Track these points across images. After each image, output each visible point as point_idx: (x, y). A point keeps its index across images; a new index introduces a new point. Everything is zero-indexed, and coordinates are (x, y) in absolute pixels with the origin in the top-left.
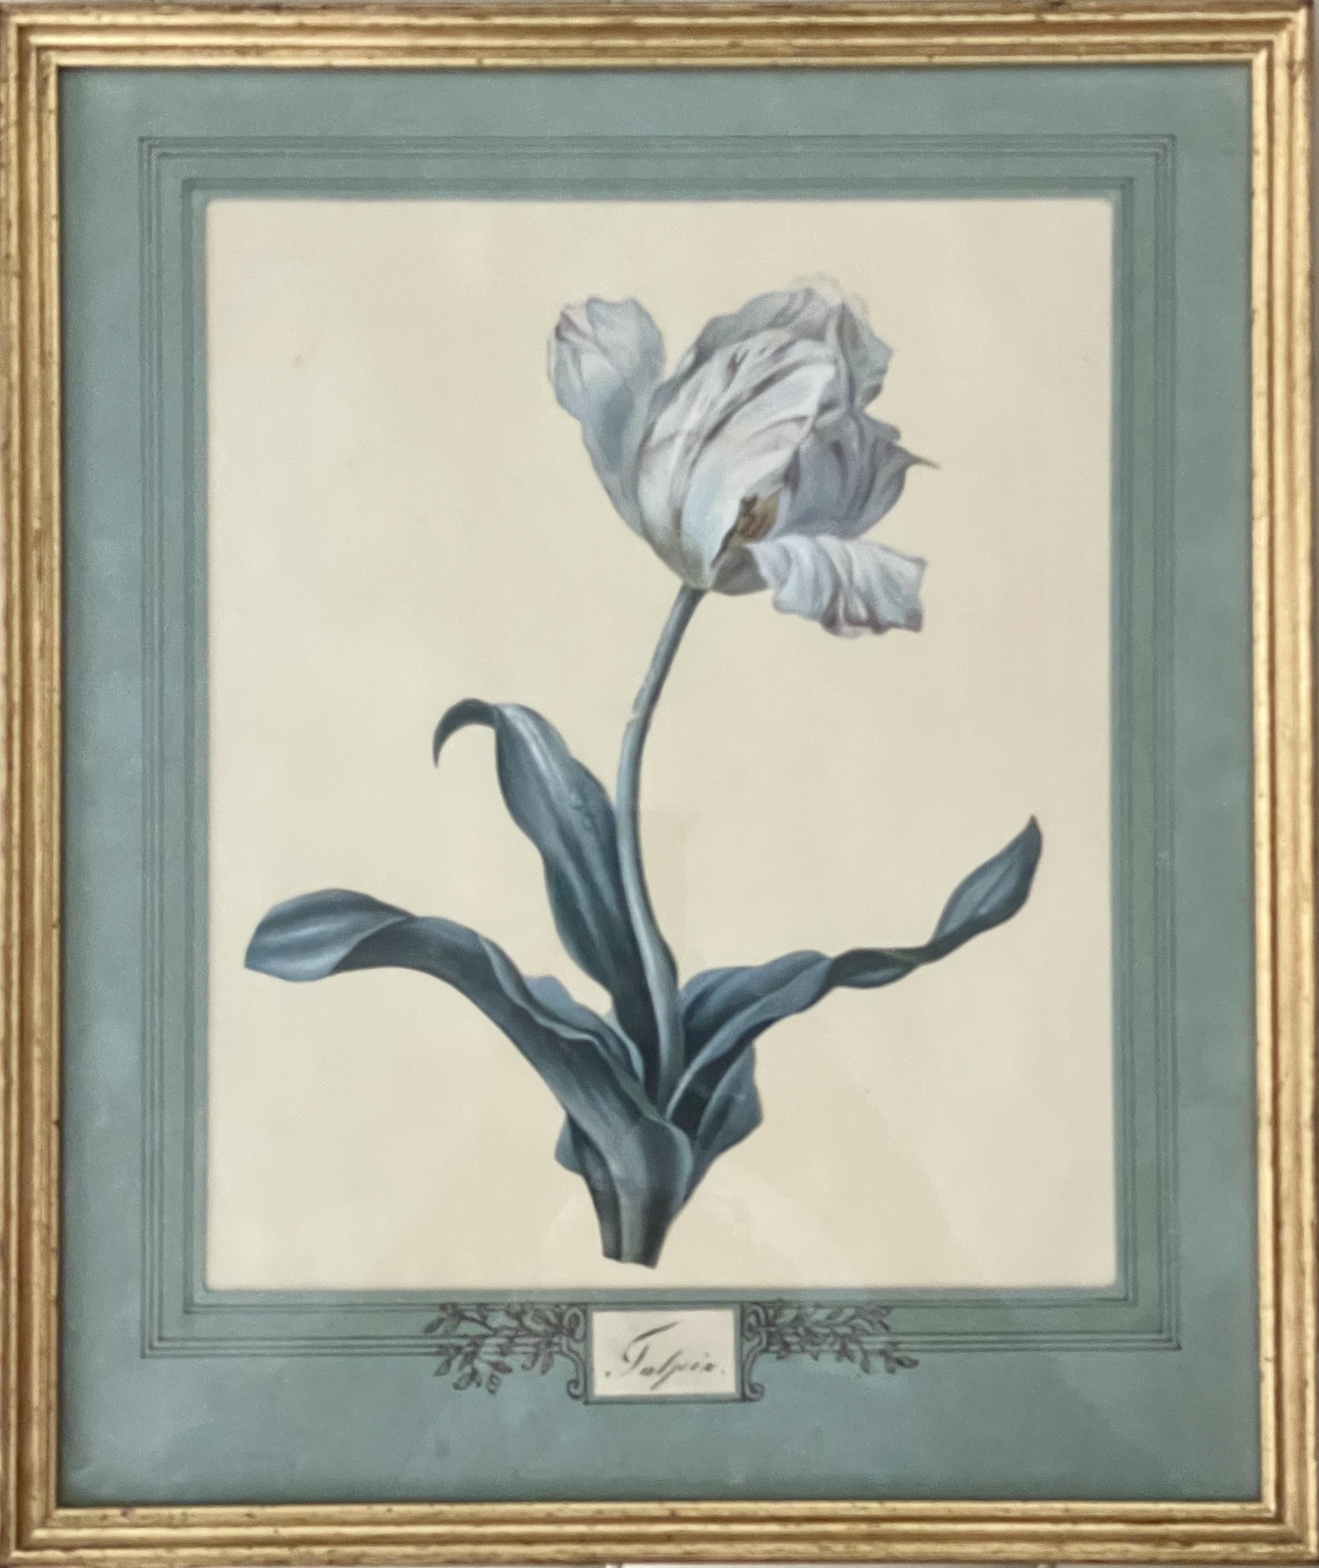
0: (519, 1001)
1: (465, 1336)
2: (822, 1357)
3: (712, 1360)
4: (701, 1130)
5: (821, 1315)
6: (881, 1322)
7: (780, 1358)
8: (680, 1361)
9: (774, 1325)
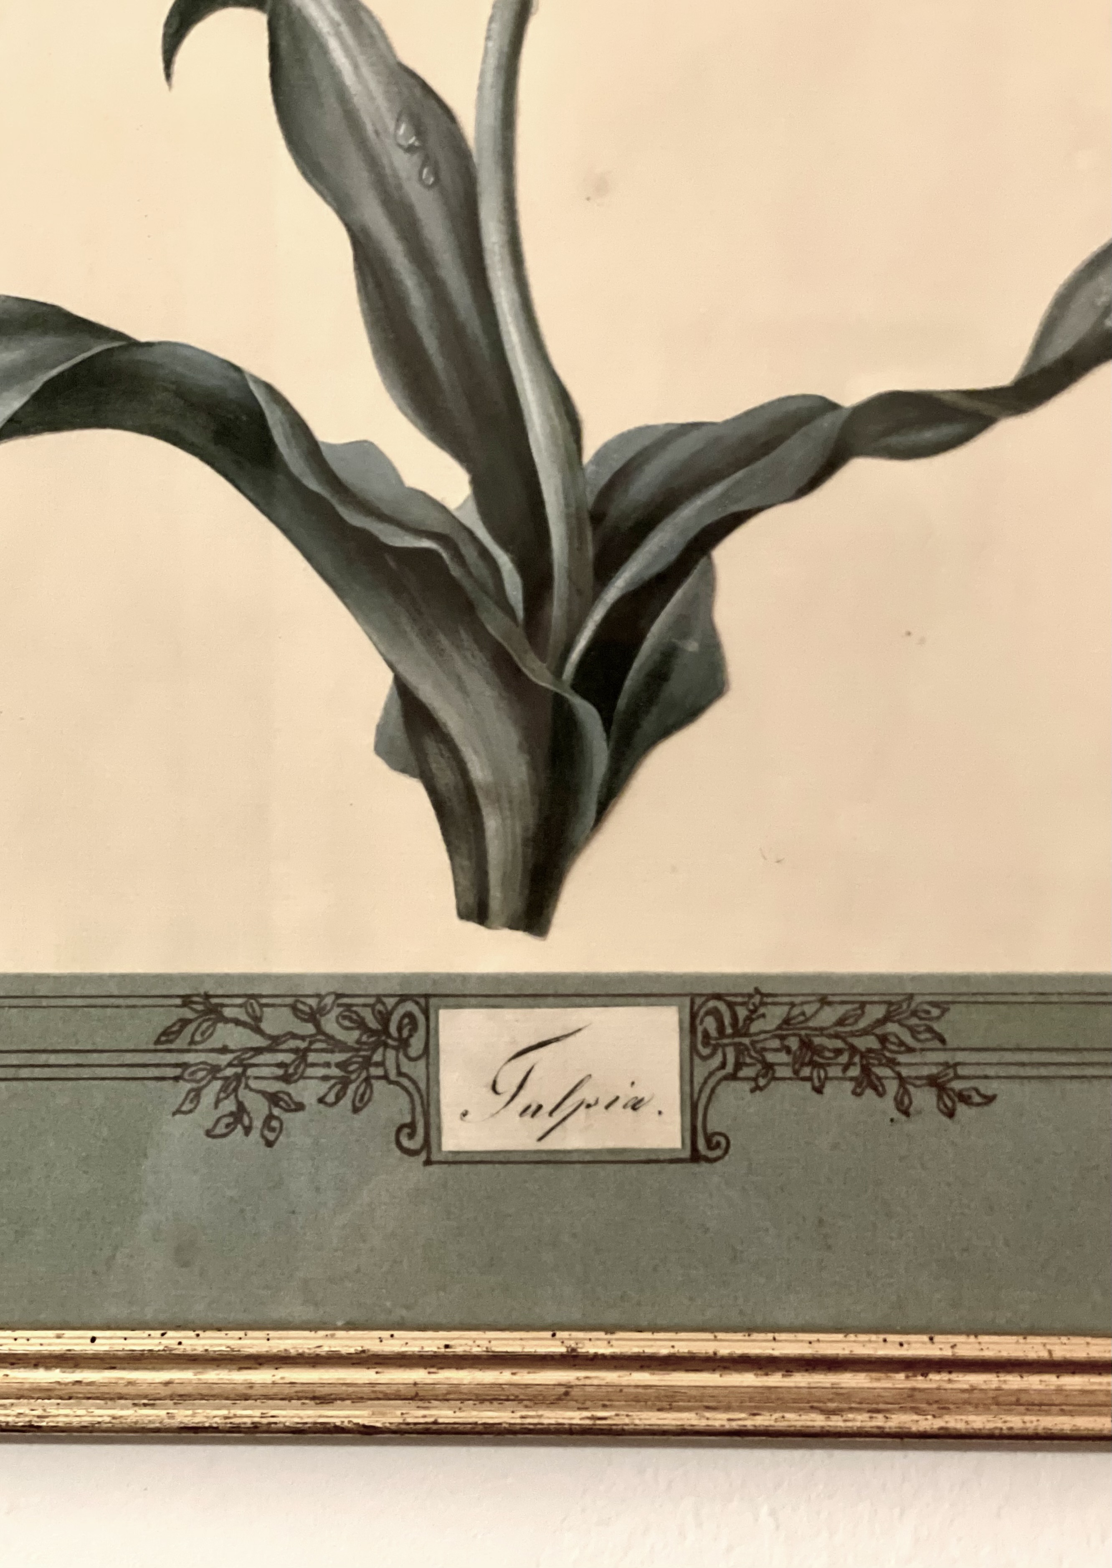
0: (313, 484)
1: (224, 1050)
2: (828, 1089)
3: (640, 1092)
4: (622, 702)
5: (828, 1017)
6: (930, 1030)
7: (757, 1088)
8: (586, 1094)
9: (746, 1034)
